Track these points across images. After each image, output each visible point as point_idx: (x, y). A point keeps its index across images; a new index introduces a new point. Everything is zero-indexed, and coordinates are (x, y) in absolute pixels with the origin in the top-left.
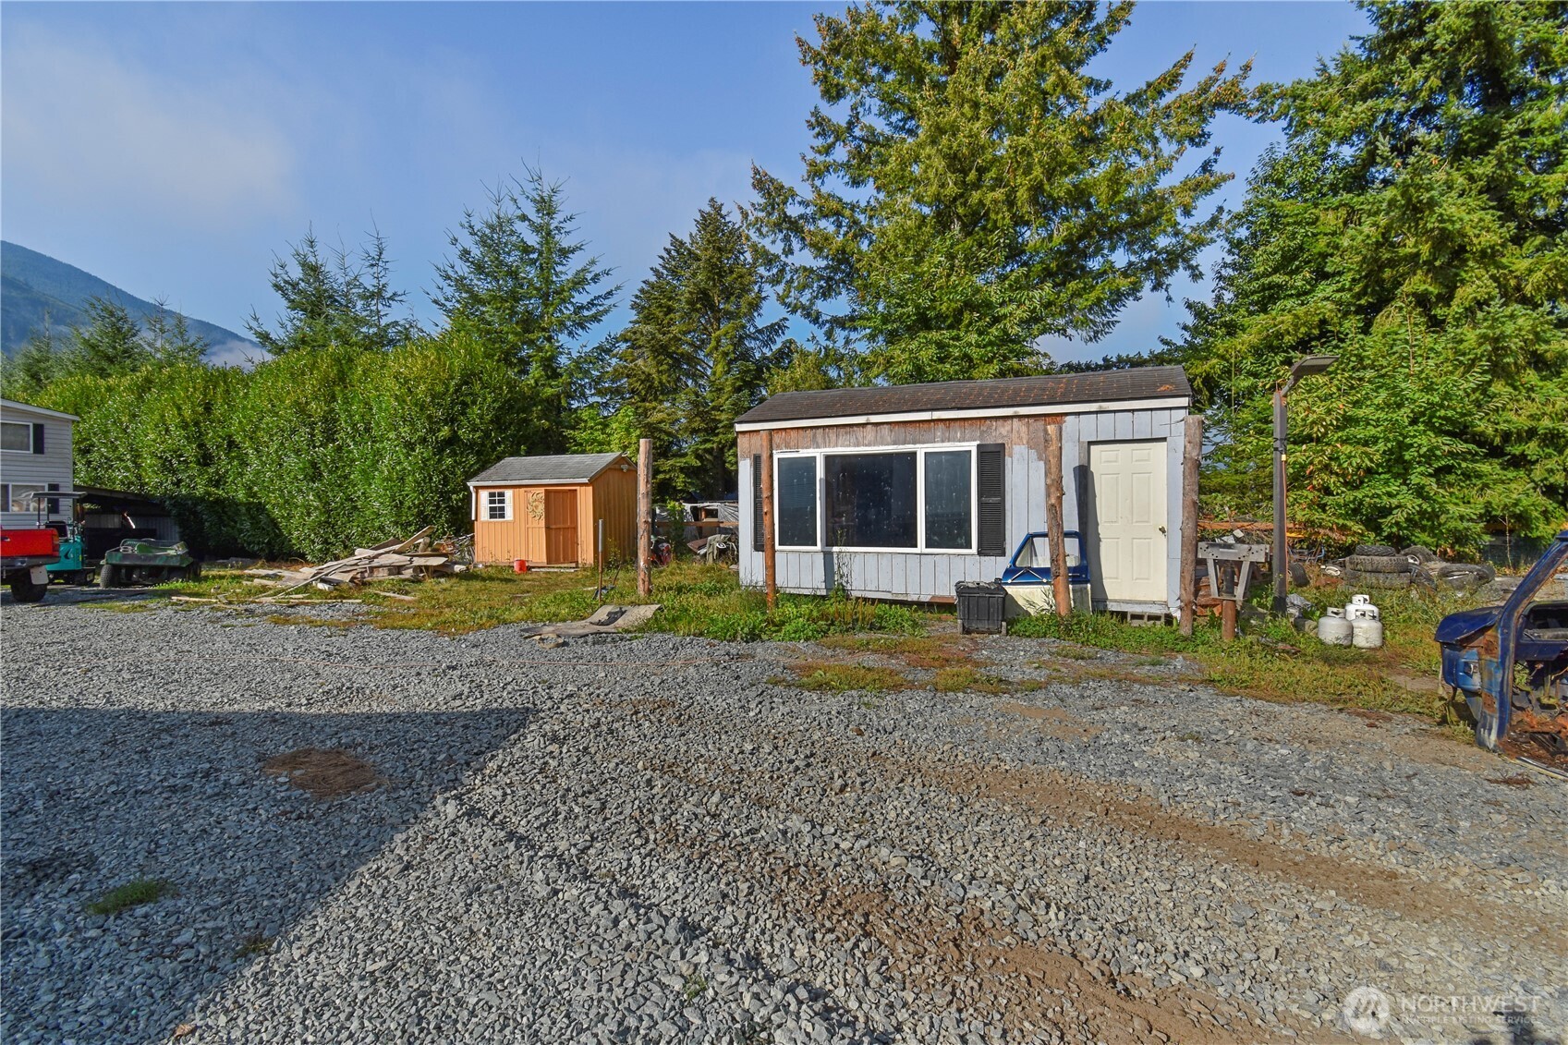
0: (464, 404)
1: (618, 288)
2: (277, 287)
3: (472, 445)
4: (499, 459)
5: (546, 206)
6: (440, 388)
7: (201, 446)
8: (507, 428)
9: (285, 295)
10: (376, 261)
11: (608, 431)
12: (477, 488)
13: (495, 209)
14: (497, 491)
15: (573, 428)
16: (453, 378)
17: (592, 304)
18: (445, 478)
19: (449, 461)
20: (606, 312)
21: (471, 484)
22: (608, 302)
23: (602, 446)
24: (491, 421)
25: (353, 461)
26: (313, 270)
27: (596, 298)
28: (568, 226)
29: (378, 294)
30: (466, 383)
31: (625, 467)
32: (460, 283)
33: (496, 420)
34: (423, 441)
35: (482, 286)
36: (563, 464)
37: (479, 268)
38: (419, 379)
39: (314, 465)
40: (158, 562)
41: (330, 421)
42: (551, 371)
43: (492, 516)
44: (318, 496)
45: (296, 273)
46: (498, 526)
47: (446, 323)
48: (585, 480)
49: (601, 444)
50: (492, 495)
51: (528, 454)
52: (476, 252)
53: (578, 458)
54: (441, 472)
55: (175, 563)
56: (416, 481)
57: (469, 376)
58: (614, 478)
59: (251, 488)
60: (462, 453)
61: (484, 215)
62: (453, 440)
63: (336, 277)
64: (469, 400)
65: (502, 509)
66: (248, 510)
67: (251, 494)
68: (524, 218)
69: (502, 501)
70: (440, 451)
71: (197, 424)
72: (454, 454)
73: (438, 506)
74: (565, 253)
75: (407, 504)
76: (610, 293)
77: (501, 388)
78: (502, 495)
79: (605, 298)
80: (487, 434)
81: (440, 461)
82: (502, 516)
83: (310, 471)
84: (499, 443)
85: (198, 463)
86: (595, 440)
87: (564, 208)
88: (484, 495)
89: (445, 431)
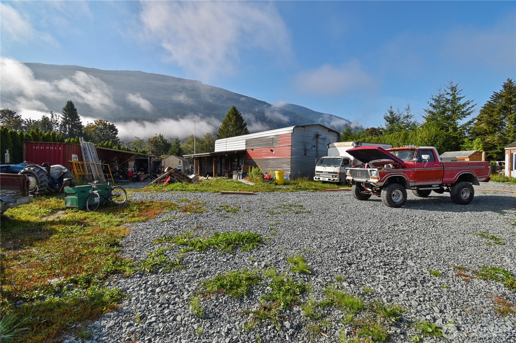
0: (435, 141)
1: (476, 104)
2: (385, 118)
4: (443, 152)
5: (453, 89)
6: (430, 139)
8: (445, 146)
10: (408, 109)
11: (473, 144)
13: (439, 92)
15: (463, 144)
16: (432, 136)
17: (467, 110)
20: (472, 112)
22: (472, 109)
23: (471, 148)
24: (442, 145)
26: (391, 113)
27: (468, 108)
28: (460, 93)
29: (408, 117)
30: (436, 137)
31: (478, 153)
32: (430, 112)
33: (443, 144)
35: (435, 111)
36: (461, 153)
37: (434, 107)
38: (425, 138)
42: (455, 129)
45: (388, 115)
47: (425, 121)
48: (468, 157)
49: (470, 147)
51: (450, 151)
52: (434, 104)
53: (464, 152)
57: (436, 136)
58: (475, 156)
61: (436, 95)
63: (396, 113)
64: (436, 140)
68: (448, 94)
74: (459, 99)
76: (473, 106)
77: (444, 137)
79: (471, 108)
80: (441, 147)
84: (443, 149)
86: (469, 147)
87: (458, 89)
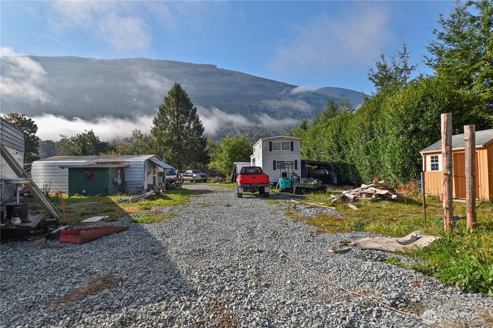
2: (370, 79)
3: (427, 132)
7: (338, 144)
9: (373, 81)
12: (425, 154)
14: (434, 155)
18: (413, 150)
19: (415, 142)
21: (422, 153)
25: (380, 145)
26: (384, 68)
34: (402, 133)
39: (367, 148)
40: (307, 187)
41: (371, 128)
43: (433, 169)
44: (369, 161)
46: (435, 175)
48: (484, 146)
50: (432, 158)
54: (411, 147)
55: (312, 187)
56: (399, 152)
59: (351, 159)
60: (422, 137)
62: (416, 131)
63: (391, 68)
65: (437, 165)
66: (351, 167)
67: (352, 161)
69: (437, 161)
70: (410, 137)
71: (337, 136)
72: (417, 137)
73: (411, 164)
75: (397, 163)
78: (437, 157)
81: (411, 142)
82: (437, 169)
83: (366, 151)
85: (338, 151)
88: (429, 158)
89: (411, 127)
